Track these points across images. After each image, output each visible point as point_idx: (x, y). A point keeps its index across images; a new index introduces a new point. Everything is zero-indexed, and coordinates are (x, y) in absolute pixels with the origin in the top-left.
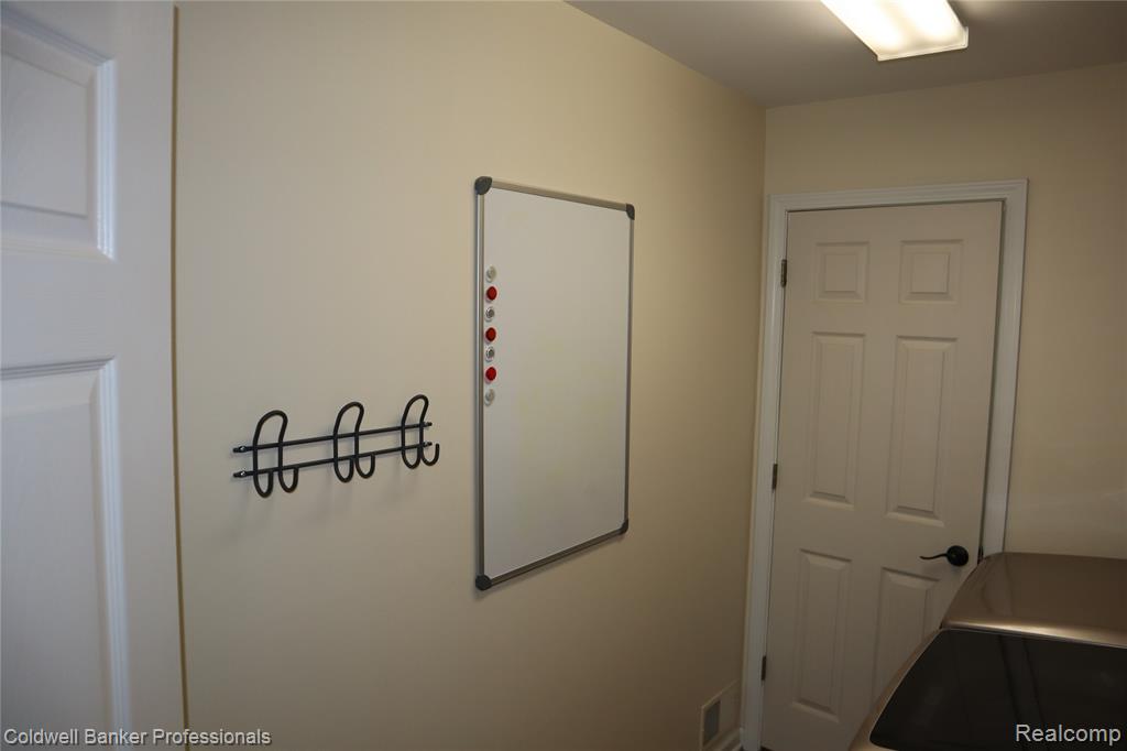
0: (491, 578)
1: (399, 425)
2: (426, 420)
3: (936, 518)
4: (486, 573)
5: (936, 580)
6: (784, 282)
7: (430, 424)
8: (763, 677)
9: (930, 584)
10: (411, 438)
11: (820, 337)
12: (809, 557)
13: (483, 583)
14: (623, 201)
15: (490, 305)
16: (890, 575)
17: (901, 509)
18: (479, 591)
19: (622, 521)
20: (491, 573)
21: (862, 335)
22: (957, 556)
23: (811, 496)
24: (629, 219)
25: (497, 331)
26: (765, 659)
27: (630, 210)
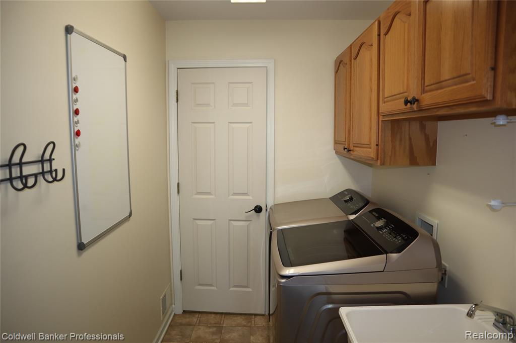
0: (85, 243)
1: (40, 159)
2: (53, 157)
3: (248, 195)
4: (82, 241)
5: (251, 221)
6: (177, 101)
7: (54, 159)
8: (181, 279)
9: (249, 222)
10: (47, 167)
11: (195, 125)
12: (197, 221)
13: (81, 247)
14: (123, 52)
15: (76, 96)
16: (232, 222)
17: (235, 194)
18: (80, 251)
19: (129, 211)
20: (85, 241)
21: (213, 123)
22: (258, 210)
23: (196, 195)
24: (124, 62)
25: (80, 110)
26: (181, 271)
27: (125, 58)
